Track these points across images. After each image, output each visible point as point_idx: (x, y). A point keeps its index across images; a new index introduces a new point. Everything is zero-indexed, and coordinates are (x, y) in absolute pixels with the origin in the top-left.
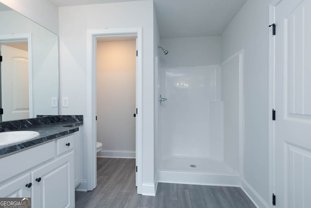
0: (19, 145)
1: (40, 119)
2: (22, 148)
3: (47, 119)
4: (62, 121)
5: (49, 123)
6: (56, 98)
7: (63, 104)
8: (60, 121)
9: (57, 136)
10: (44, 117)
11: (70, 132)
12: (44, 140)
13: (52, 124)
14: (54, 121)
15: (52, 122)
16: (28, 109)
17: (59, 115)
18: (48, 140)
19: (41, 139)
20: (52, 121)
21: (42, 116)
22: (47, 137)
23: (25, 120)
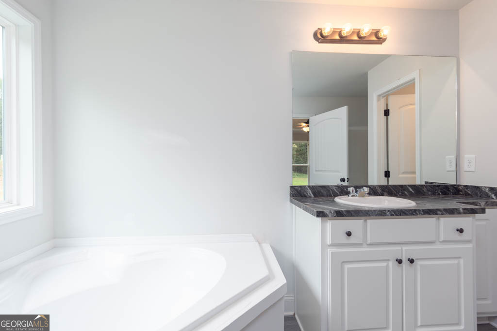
0: (389, 211)
1: (426, 187)
2: (392, 215)
3: (437, 188)
4: (463, 194)
5: (439, 194)
6: (453, 157)
7: (465, 166)
8: (459, 194)
9: (439, 212)
10: (434, 184)
11: (465, 211)
12: (420, 214)
13: (443, 196)
14: (449, 192)
15: (444, 193)
16: (414, 173)
17: (458, 184)
18: (424, 214)
19: (415, 211)
20: (444, 191)
21: (432, 183)
22: (423, 211)
23: (405, 186)
